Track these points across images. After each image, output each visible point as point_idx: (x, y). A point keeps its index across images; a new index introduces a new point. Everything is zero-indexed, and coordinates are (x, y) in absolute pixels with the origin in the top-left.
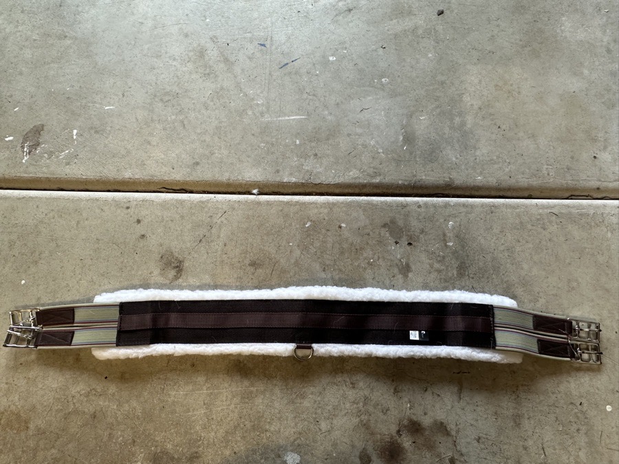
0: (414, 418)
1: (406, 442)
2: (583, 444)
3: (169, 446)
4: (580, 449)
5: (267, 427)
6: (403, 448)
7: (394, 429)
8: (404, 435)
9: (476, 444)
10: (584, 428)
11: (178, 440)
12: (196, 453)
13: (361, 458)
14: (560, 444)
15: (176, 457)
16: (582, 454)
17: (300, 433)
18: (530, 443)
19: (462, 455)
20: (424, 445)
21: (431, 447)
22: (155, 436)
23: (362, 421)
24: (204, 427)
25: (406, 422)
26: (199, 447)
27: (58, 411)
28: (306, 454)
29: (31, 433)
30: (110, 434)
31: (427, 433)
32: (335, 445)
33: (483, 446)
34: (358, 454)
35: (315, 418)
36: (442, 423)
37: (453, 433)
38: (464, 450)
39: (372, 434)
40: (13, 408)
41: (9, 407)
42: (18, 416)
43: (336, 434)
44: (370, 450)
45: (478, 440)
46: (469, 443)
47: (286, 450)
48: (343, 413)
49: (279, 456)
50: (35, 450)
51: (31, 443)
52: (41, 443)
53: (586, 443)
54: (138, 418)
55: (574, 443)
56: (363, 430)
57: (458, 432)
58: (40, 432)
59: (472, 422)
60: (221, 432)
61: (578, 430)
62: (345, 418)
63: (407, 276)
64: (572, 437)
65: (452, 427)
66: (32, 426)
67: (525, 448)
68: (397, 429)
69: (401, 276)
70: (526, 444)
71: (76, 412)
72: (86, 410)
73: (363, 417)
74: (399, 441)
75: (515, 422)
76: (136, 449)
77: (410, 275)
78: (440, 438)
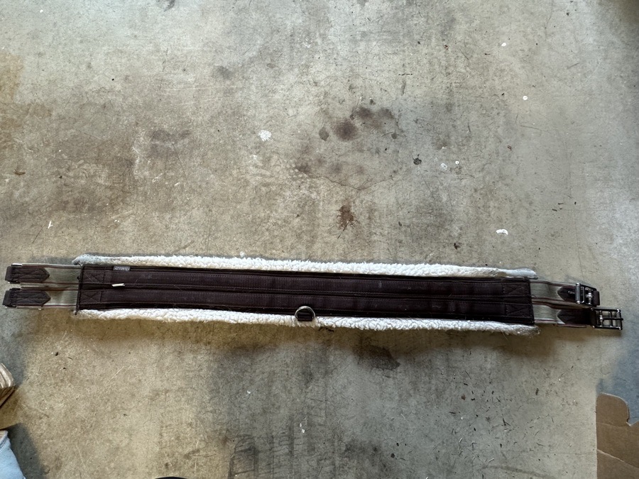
0: (365, 107)
1: (358, 123)
2: (501, 123)
3: (166, 127)
4: (499, 127)
5: (245, 113)
6: (355, 128)
7: (348, 114)
8: (356, 119)
9: (414, 124)
10: (503, 113)
11: (172, 122)
12: (187, 131)
13: (320, 134)
14: (483, 123)
15: (171, 134)
16: (500, 131)
17: (272, 117)
18: (458, 123)
19: (402, 131)
20: (372, 125)
21: (377, 126)
22: (154, 120)
23: (322, 109)
24: (194, 113)
25: (358, 109)
26: (190, 127)
27: (74, 103)
28: (275, 132)
29: (53, 118)
30: (117, 119)
31: (375, 117)
32: (299, 125)
33: (420, 126)
34: (318, 131)
35: (284, 107)
36: (387, 110)
37: (396, 117)
38: (404, 129)
39: (330, 117)
40: (38, 101)
41: (35, 100)
42: (43, 106)
43: (301, 117)
44: (328, 128)
45: (416, 121)
46: (408, 124)
47: (260, 129)
48: (307, 103)
49: (254, 133)
50: (57, 130)
51: (54, 125)
52: (62, 126)
53: (504, 122)
54: (140, 107)
55: (494, 123)
56: (323, 115)
57: (400, 116)
58: (61, 118)
59: (412, 109)
60: (207, 117)
61: (498, 114)
62: (309, 107)
63: (364, 5)
64: (493, 118)
65: (396, 113)
66: (54, 113)
67: (454, 126)
68: (351, 114)
69: (358, 5)
70: (455, 123)
71: (89, 104)
72: (98, 102)
73: (323, 106)
74: (352, 122)
75: (447, 108)
76: (139, 129)
77: (367, 4)
78: (385, 120)
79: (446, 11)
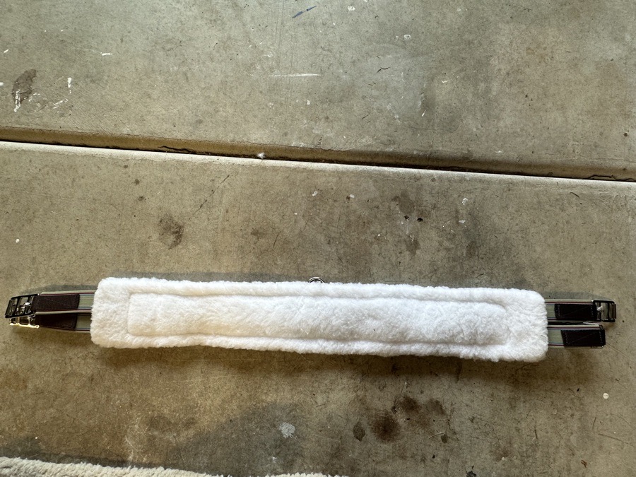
0: (410, 396)
1: (401, 418)
2: (576, 428)
3: (166, 411)
4: (572, 433)
5: (264, 398)
6: (398, 423)
7: (389, 405)
8: (399, 412)
9: (469, 423)
10: (577, 415)
11: (174, 405)
12: (193, 419)
13: (355, 431)
14: (553, 427)
15: (173, 422)
16: (572, 438)
17: (296, 405)
18: (523, 425)
19: (455, 433)
20: (418, 422)
21: (425, 424)
22: (152, 401)
23: (357, 396)
24: (201, 395)
25: (401, 399)
26: (195, 413)
27: (56, 372)
28: (300, 425)
29: (29, 391)
30: (108, 397)
31: (422, 411)
32: (330, 418)
33: (476, 426)
34: (352, 427)
35: (312, 391)
36: (437, 402)
37: (448, 412)
38: (457, 429)
39: (367, 409)
40: (11, 367)
41: (7, 365)
42: (16, 374)
43: (331, 408)
44: (364, 424)
45: (472, 420)
46: (463, 423)
47: (281, 420)
48: (340, 387)
49: (275, 426)
50: (34, 408)
51: (30, 402)
52: (40, 402)
53: (579, 428)
54: (136, 383)
55: (567, 428)
56: (358, 405)
57: (452, 411)
58: (39, 392)
59: (468, 403)
60: (218, 401)
61: (572, 415)
62: (342, 393)
63: (415, 253)
64: (566, 422)
65: (447, 406)
66: (30, 385)
67: (518, 430)
68: (393, 405)
69: (408, 253)
70: (519, 426)
71: (74, 374)
72: (84, 373)
73: (359, 392)
74: (394, 417)
75: (511, 404)
76: (134, 412)
77: (418, 252)
78: (434, 416)
79: (515, 268)
